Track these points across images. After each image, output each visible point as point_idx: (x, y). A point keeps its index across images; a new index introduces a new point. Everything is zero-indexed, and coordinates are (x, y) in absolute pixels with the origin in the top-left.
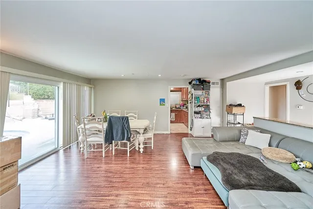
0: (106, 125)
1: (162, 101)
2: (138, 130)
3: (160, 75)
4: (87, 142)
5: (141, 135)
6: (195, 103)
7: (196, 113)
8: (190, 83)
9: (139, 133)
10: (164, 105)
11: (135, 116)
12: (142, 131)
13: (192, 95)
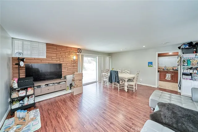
0: (109, 74)
1: (150, 64)
2: (124, 79)
3: (144, 46)
4: (103, 80)
5: (126, 82)
6: (183, 65)
7: (184, 74)
8: (179, 48)
9: (125, 81)
10: (152, 66)
11: (128, 72)
12: (126, 80)
13: (181, 58)
